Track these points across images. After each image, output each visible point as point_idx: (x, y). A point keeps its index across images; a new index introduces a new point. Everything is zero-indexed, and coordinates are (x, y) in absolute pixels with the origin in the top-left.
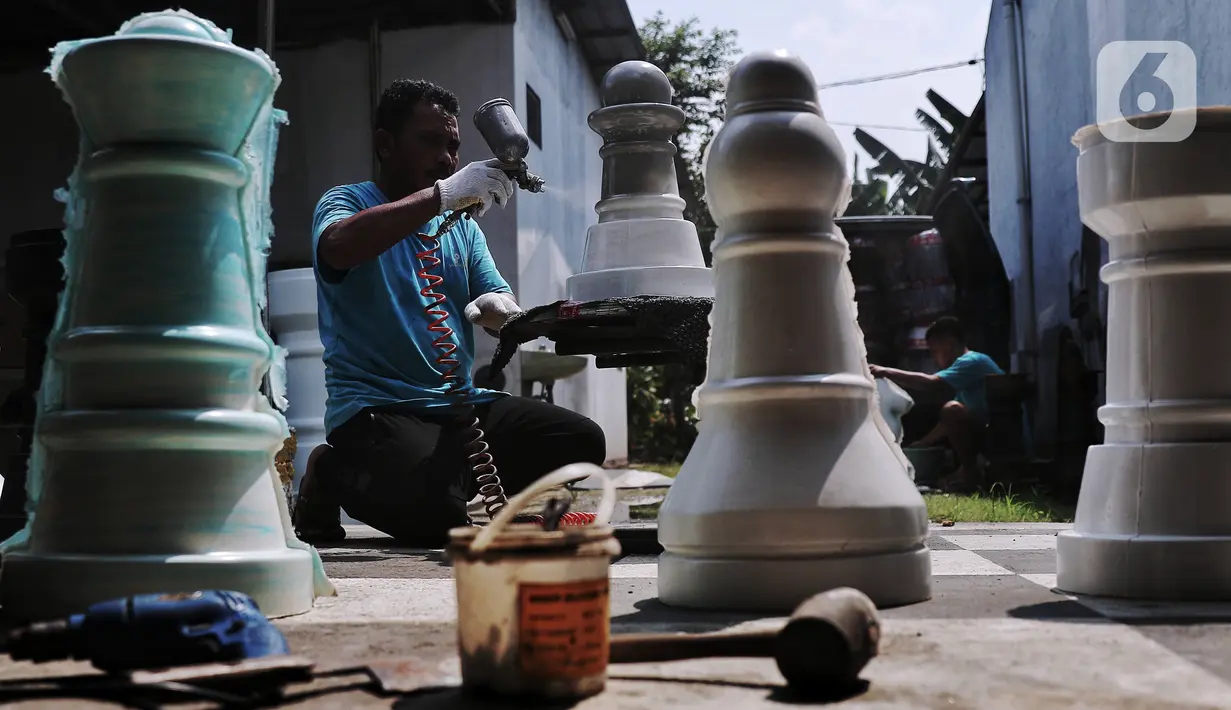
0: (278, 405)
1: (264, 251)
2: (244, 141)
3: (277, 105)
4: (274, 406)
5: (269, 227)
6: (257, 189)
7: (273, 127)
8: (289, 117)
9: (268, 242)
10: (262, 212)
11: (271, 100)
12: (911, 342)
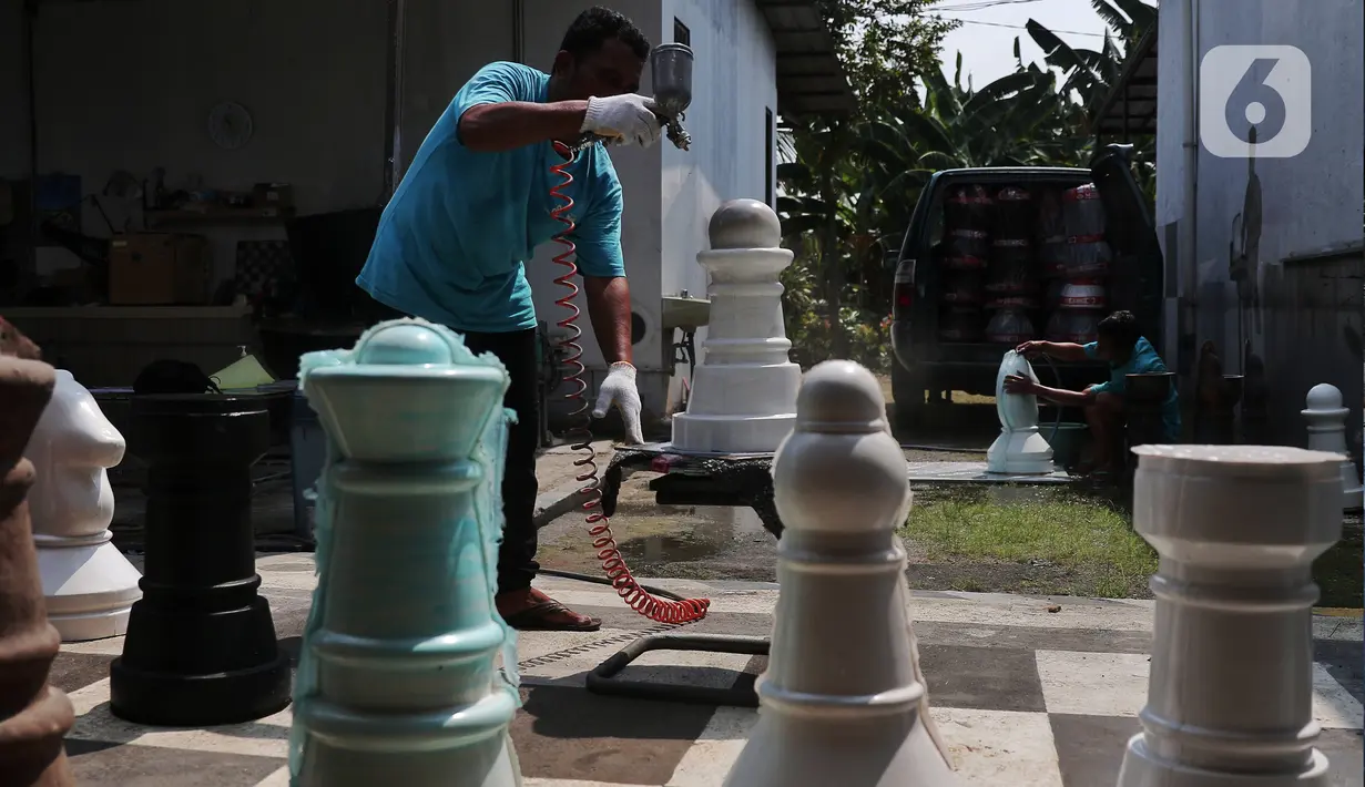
0: (510, 679)
1: (498, 541)
2: (477, 441)
3: (506, 404)
4: (507, 681)
5: (501, 519)
6: (490, 484)
7: (504, 427)
8: (519, 415)
9: (500, 534)
10: (495, 506)
11: (501, 400)
12: (1063, 300)
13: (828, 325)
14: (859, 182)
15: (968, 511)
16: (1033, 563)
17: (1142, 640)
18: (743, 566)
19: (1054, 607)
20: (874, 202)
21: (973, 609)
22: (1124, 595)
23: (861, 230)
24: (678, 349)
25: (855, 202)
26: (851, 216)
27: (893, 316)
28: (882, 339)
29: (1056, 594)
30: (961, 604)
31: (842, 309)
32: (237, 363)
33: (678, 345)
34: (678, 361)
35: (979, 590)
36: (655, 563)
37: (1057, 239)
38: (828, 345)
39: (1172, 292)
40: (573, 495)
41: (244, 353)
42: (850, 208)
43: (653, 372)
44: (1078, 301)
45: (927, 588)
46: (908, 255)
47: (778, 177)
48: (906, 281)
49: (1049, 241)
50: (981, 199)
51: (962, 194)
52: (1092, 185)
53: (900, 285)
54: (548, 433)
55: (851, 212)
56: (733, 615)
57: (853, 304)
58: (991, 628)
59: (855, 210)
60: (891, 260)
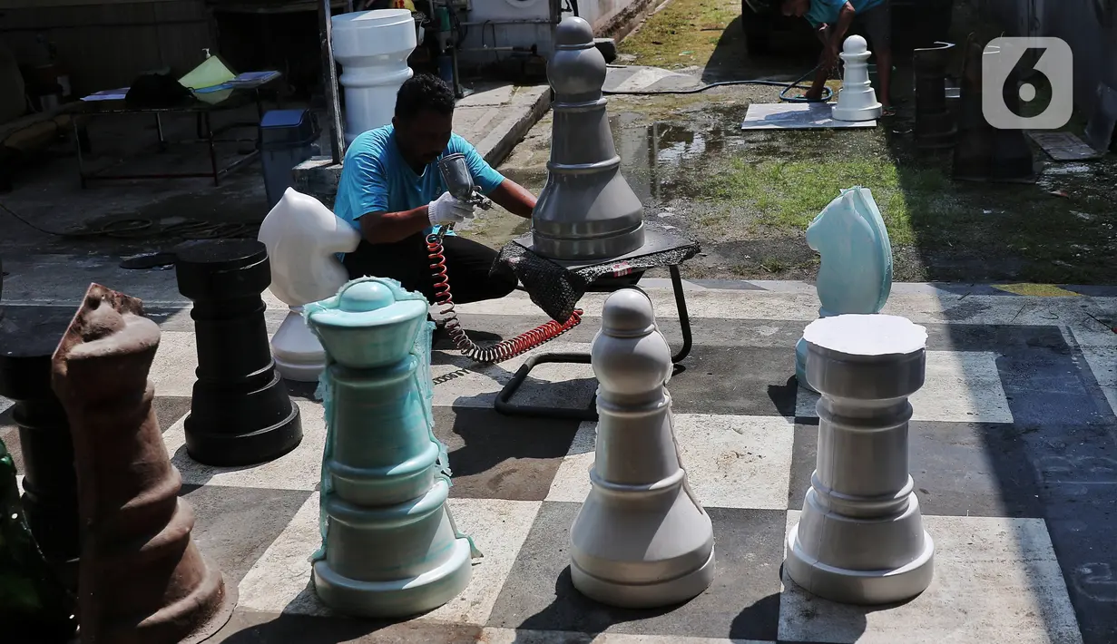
30: (761, 296)
32: (204, 64)
41: (209, 55)
43: (543, 23)
54: (459, 86)
58: (777, 323)
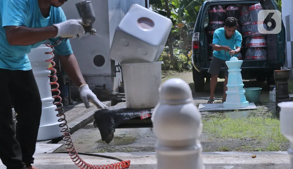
12: (251, 44)
13: (170, 55)
14: (178, 4)
15: (222, 121)
16: (245, 139)
17: (285, 167)
18: (143, 146)
19: (254, 156)
20: (183, 11)
21: (225, 158)
22: (278, 150)
23: (180, 21)
24: (117, 67)
25: (177, 11)
26: (176, 17)
27: (192, 51)
28: (189, 59)
29: (254, 151)
30: (221, 156)
31: (174, 49)
33: (117, 66)
34: (117, 71)
35: (227, 151)
36: (112, 147)
37: (248, 23)
38: (170, 62)
39: (289, 40)
40: (81, 122)
42: (175, 13)
43: (108, 76)
44: (256, 45)
45: (209, 151)
46: (196, 31)
47: (150, 4)
48: (196, 40)
49: (245, 24)
50: (221, 10)
51: (214, 9)
52: (259, 4)
53: (195, 42)
54: (71, 100)
55: (176, 15)
56: (140, 165)
57: (178, 47)
58: (232, 165)
59: (177, 14)
60: (190, 32)
